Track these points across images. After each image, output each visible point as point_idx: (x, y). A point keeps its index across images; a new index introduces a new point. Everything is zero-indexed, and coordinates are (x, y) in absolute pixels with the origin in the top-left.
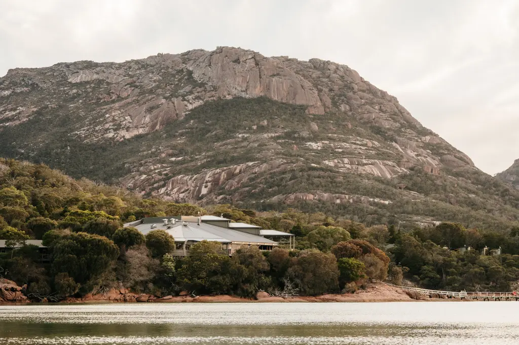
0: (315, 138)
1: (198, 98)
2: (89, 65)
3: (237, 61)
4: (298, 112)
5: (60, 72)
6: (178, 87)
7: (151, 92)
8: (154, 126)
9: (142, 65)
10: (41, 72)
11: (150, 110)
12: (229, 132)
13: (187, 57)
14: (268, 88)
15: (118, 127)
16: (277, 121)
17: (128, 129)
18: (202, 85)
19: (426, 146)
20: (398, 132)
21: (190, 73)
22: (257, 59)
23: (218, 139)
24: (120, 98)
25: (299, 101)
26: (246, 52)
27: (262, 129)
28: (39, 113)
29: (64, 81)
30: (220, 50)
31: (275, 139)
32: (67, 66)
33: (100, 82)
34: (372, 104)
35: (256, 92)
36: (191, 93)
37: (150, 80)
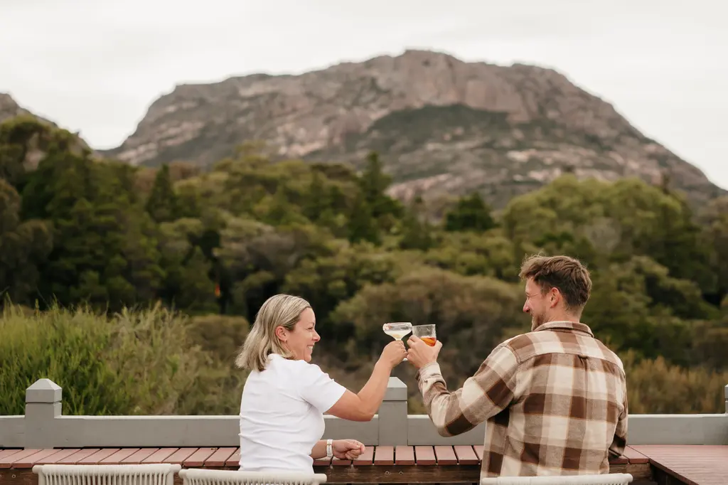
0: (520, 146)
1: (382, 106)
2: (263, 77)
3: (427, 63)
4: (497, 121)
5: (231, 87)
6: (360, 95)
7: (330, 101)
8: (331, 139)
9: (323, 75)
10: (211, 87)
11: (327, 121)
12: (418, 143)
13: (370, 64)
14: (462, 92)
15: (290, 141)
16: (474, 128)
17: (302, 143)
18: (388, 92)
19: (651, 156)
20: (618, 141)
21: (373, 81)
22: (450, 61)
23: (405, 150)
24: (294, 110)
25: (500, 107)
26: (436, 55)
27: (456, 139)
28: (204, 130)
29: (234, 95)
30: (409, 53)
31: (472, 150)
32: (239, 79)
33: (273, 95)
34: (584, 109)
35: (450, 98)
36: (374, 100)
37: (329, 90)
